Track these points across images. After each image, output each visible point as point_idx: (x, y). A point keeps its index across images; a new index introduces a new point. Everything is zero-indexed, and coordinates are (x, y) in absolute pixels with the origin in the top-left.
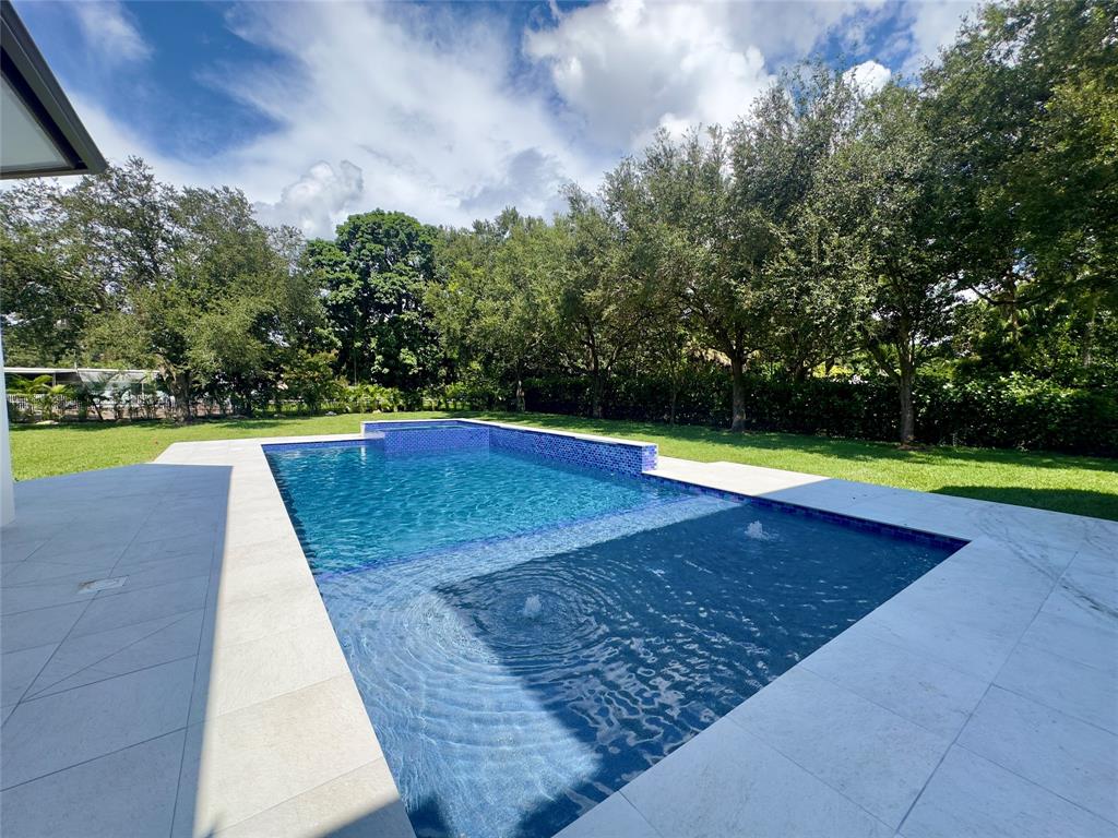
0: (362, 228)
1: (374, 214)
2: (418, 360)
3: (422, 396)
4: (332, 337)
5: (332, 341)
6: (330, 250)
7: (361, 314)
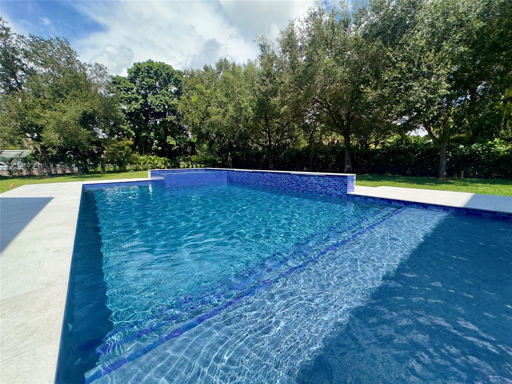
0: (142, 70)
1: (148, 62)
2: (176, 142)
3: (179, 161)
4: (129, 130)
5: (129, 132)
6: (124, 82)
7: (144, 118)
